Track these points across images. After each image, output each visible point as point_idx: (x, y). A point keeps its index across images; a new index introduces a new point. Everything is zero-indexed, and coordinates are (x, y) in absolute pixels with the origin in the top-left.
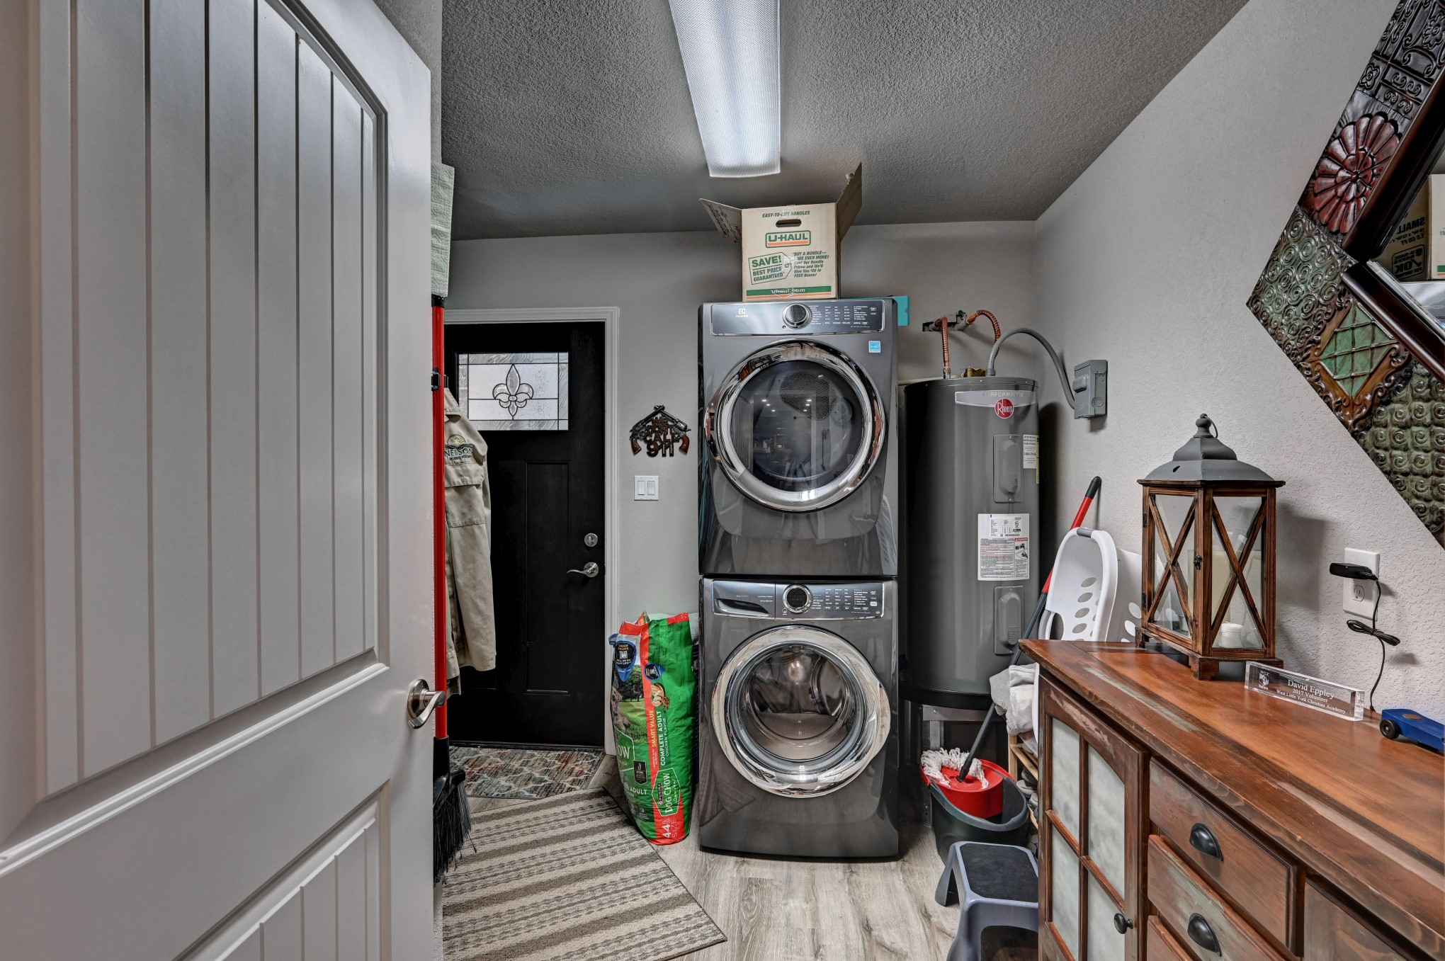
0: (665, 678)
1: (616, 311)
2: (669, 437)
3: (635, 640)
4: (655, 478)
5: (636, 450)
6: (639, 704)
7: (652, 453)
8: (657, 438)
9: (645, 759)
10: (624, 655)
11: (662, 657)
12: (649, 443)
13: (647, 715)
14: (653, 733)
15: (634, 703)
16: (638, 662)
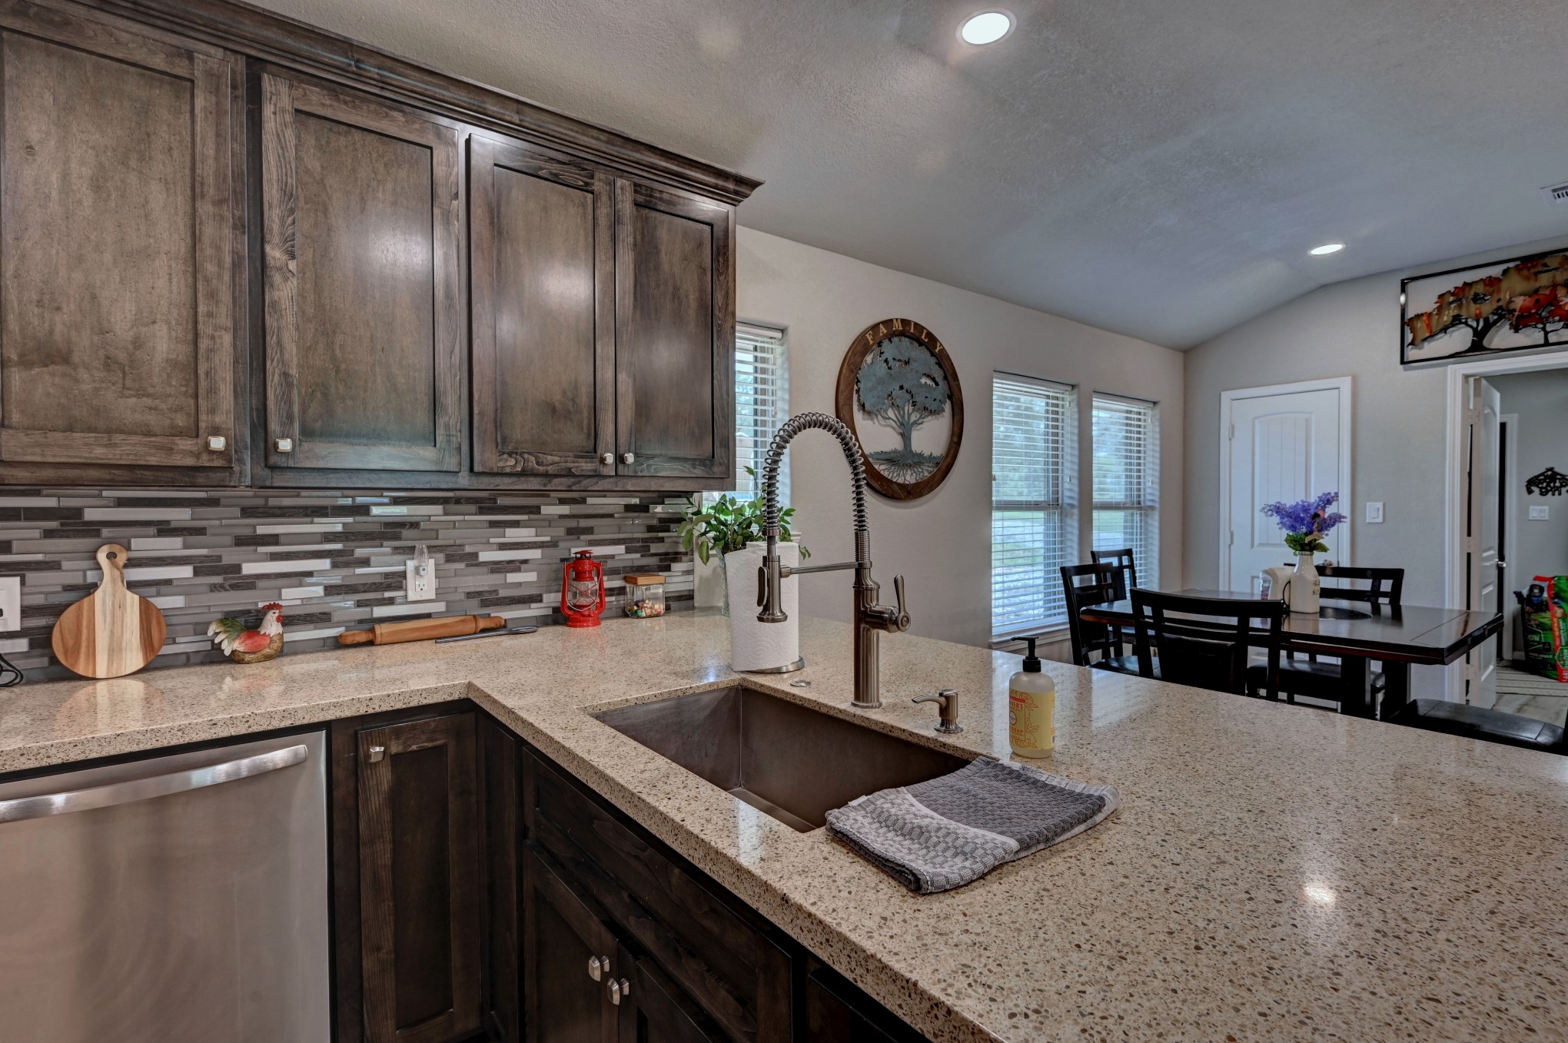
0: (1563, 604)
1: (1516, 416)
2: (1558, 484)
3: (1545, 585)
4: (1547, 508)
5: (1530, 492)
6: (1548, 614)
7: (1542, 494)
8: (1548, 485)
9: (1550, 641)
10: (1536, 591)
11: (1562, 594)
12: (1541, 488)
13: (1552, 620)
14: (1556, 629)
15: (1543, 614)
16: (1545, 595)
